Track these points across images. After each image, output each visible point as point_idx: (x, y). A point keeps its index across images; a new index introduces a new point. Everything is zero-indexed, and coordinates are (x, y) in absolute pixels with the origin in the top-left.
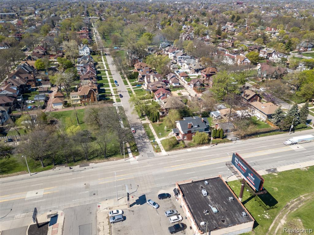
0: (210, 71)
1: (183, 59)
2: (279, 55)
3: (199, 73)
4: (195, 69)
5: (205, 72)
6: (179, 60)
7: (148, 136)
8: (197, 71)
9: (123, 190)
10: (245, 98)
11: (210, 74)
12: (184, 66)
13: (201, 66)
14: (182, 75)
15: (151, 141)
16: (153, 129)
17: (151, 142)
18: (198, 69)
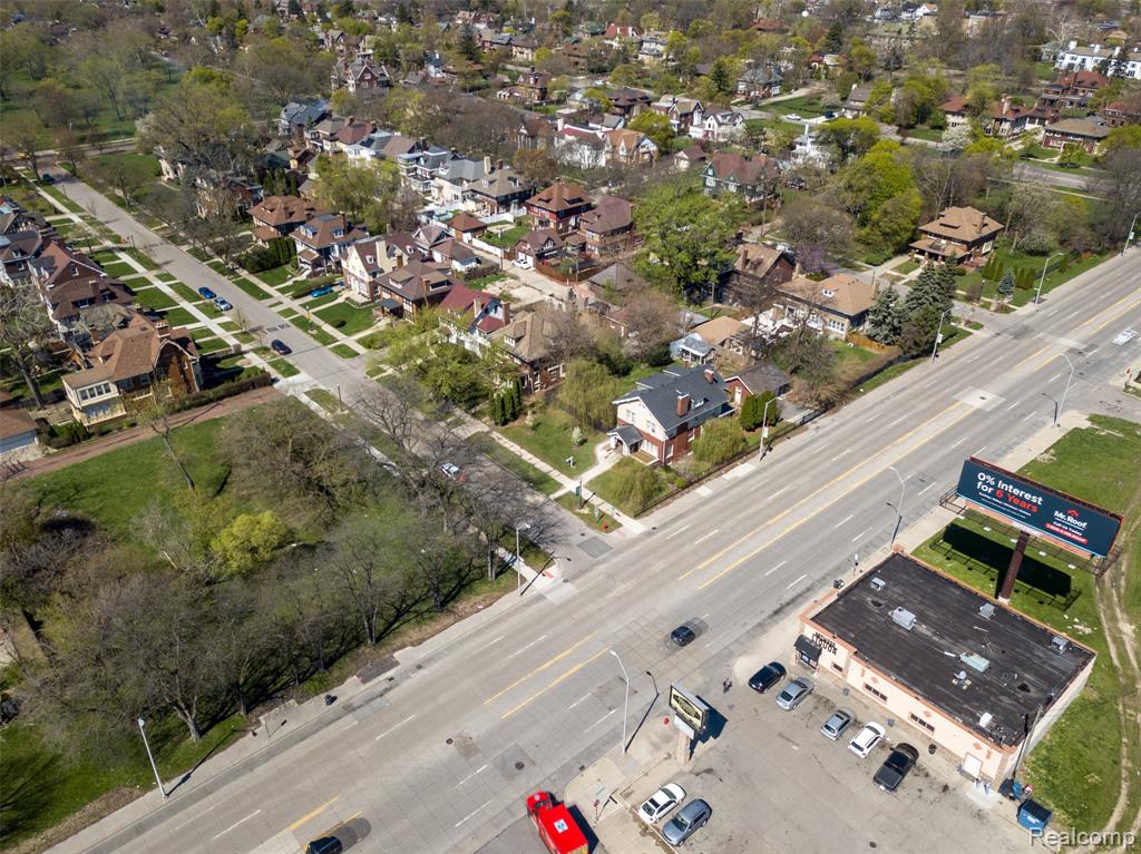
0: (566, 196)
1: (422, 162)
2: (719, 117)
3: (512, 210)
4: (497, 199)
5: (548, 201)
6: (408, 171)
7: (527, 479)
8: (504, 203)
9: (610, 710)
10: (751, 272)
11: (569, 206)
12: (440, 188)
13: (515, 182)
14: (465, 225)
15: (552, 497)
16: (523, 451)
17: (557, 500)
18: (506, 196)
